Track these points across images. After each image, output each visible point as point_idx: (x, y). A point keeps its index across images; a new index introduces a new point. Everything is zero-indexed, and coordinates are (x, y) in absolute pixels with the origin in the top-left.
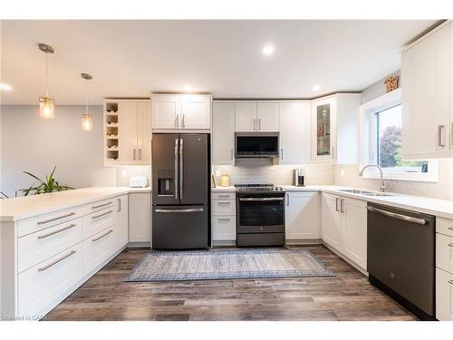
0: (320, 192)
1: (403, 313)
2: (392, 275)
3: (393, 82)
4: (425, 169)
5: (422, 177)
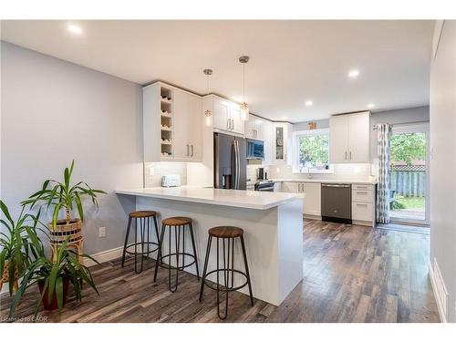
0: (282, 182)
1: (340, 224)
2: (335, 211)
3: (313, 125)
4: (327, 168)
5: (327, 171)
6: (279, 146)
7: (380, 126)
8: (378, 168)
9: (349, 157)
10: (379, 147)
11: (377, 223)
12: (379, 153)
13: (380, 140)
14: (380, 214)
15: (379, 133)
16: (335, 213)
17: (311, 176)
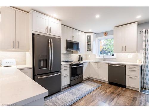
0: (89, 62)
1: (119, 87)
2: (116, 80)
3: (106, 34)
4: (113, 55)
5: (113, 57)
6: (89, 45)
7: (144, 31)
8: (143, 55)
9: (124, 50)
10: (144, 43)
11: (142, 88)
12: (144, 47)
13: (144, 39)
14: (144, 83)
15: (144, 35)
16: (116, 81)
17: (105, 59)
